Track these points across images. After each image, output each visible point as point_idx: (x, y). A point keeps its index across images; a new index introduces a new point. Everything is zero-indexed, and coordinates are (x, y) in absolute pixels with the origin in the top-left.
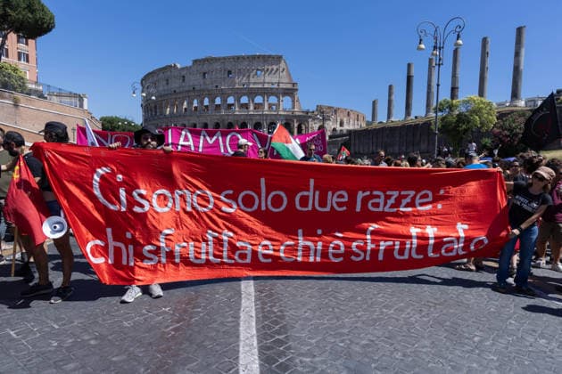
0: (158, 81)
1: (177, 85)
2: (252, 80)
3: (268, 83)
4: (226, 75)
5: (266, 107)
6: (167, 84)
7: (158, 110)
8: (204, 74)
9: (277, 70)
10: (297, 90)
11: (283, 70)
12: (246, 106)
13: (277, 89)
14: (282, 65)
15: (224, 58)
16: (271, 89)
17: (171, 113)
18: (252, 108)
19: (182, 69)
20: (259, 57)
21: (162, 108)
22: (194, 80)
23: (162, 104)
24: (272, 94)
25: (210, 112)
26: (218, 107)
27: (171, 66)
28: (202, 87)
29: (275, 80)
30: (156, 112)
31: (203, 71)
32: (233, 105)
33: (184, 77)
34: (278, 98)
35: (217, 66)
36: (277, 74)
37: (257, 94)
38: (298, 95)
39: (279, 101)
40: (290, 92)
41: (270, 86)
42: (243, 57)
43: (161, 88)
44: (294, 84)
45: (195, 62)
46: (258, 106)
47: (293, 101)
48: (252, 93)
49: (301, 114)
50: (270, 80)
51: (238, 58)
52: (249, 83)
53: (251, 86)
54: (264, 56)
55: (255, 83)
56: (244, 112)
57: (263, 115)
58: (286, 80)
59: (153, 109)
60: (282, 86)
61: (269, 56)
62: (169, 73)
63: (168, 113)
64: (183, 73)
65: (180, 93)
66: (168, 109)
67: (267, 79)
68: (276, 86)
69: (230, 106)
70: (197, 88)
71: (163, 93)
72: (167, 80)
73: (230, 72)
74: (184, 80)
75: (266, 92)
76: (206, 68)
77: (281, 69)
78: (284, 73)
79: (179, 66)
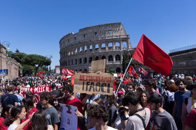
0: (65, 41)
1: (72, 42)
2: (107, 36)
3: (115, 36)
4: (94, 34)
5: (114, 48)
6: (69, 42)
7: (65, 54)
8: (84, 35)
9: (119, 29)
10: (129, 38)
11: (122, 29)
12: (104, 48)
13: (119, 39)
14: (121, 27)
15: (93, 27)
16: (116, 39)
17: (71, 54)
18: (107, 49)
19: (75, 34)
20: (110, 24)
21: (67, 53)
22: (80, 39)
23: (67, 51)
24: (117, 41)
25: (87, 52)
26: (91, 50)
27: (70, 34)
28: (84, 41)
29: (118, 34)
30: (64, 55)
31: (84, 34)
32: (98, 49)
33: (75, 38)
34: (120, 43)
35: (90, 31)
36: (119, 32)
37: (109, 42)
38: (130, 41)
39: (120, 44)
40: (126, 40)
41: (116, 37)
42: (102, 25)
43: (66, 44)
44: (127, 36)
45: (80, 30)
46: (110, 48)
47: (128, 44)
48: (107, 42)
49: (132, 50)
50: (115, 35)
51: (100, 26)
52: (105, 37)
53: (107, 38)
54: (112, 24)
55: (108, 37)
56: (104, 51)
57: (113, 52)
58: (123, 34)
59: (63, 54)
60: (121, 37)
61: (115, 24)
62: (69, 37)
63: (69, 54)
64: (75, 36)
65: (74, 45)
66: (69, 53)
67: (114, 34)
68: (119, 37)
69: (97, 49)
70: (81, 42)
71: (67, 46)
72: (69, 40)
73: (96, 33)
74: (75, 39)
75: (114, 41)
76: (85, 32)
77: (121, 29)
78: (123, 31)
79: (73, 33)
